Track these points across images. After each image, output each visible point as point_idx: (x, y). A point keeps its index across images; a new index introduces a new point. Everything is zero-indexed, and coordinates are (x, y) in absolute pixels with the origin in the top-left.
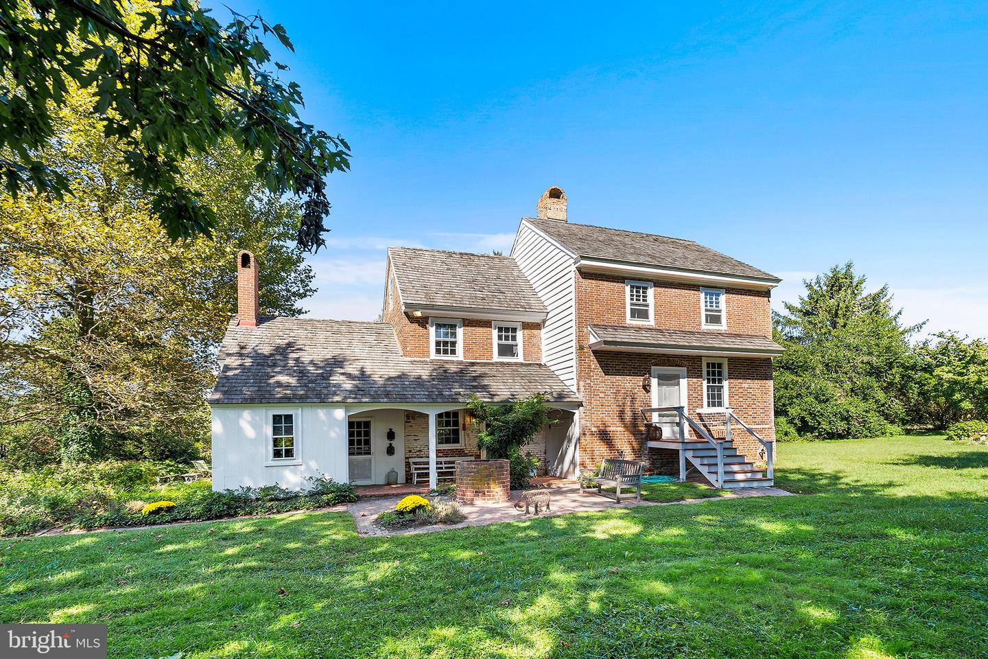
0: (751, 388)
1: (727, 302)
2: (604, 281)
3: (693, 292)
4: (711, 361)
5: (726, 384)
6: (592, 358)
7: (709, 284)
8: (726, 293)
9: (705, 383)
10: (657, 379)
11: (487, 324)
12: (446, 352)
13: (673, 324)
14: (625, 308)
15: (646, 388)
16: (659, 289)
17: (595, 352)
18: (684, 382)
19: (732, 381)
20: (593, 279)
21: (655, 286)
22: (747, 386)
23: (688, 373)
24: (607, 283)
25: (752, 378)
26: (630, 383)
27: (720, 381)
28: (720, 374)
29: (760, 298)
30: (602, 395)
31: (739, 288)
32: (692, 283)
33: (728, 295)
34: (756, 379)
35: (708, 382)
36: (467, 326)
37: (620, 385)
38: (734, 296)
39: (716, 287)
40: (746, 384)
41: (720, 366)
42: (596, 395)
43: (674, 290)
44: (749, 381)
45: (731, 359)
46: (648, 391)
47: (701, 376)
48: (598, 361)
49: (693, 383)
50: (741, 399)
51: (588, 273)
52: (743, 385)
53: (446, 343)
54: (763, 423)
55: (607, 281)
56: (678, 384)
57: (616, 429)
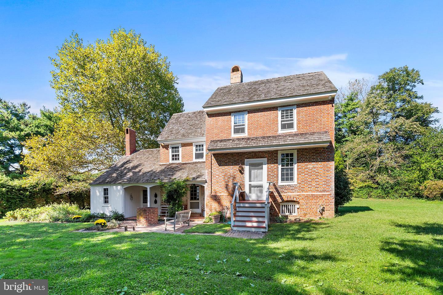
0: (315, 168)
1: (298, 113)
2: (220, 116)
3: (273, 112)
4: (285, 152)
5: (295, 166)
6: (213, 157)
7: (284, 105)
8: (297, 107)
9: (280, 167)
10: (248, 166)
11: (190, 144)
12: (176, 159)
13: (259, 133)
14: (231, 129)
15: (242, 172)
16: (251, 115)
17: (214, 155)
18: (265, 167)
19: (299, 164)
20: (214, 117)
21: (248, 113)
22: (311, 166)
23: (268, 161)
24: (221, 117)
25: (317, 161)
26: (232, 170)
27: (292, 165)
28: (292, 160)
29: (325, 106)
30: (217, 177)
31: (307, 102)
32: (273, 106)
33: (298, 109)
34: (319, 162)
35: (282, 166)
36: (183, 146)
37: (227, 171)
38: (303, 108)
39: (290, 105)
40: (311, 165)
41: (292, 155)
42: (214, 177)
43: (260, 113)
44: (314, 163)
45: (299, 150)
46: (242, 173)
47: (277, 163)
48: (216, 159)
49: (271, 167)
50: (306, 176)
51: (212, 114)
52: (309, 166)
53: (176, 155)
54: (324, 191)
55: (221, 116)
56: (262, 168)
57: (224, 195)
